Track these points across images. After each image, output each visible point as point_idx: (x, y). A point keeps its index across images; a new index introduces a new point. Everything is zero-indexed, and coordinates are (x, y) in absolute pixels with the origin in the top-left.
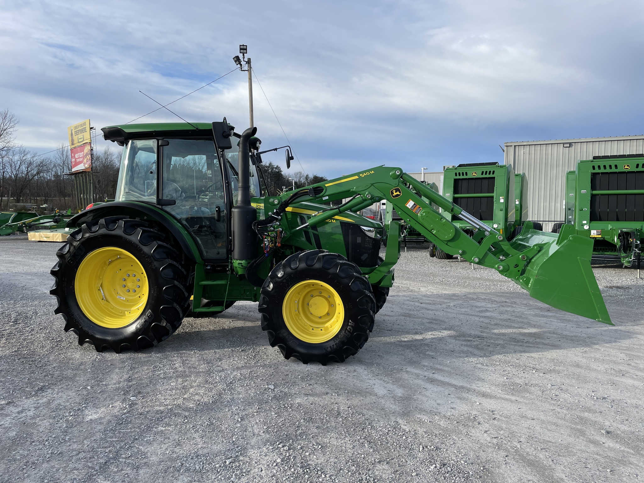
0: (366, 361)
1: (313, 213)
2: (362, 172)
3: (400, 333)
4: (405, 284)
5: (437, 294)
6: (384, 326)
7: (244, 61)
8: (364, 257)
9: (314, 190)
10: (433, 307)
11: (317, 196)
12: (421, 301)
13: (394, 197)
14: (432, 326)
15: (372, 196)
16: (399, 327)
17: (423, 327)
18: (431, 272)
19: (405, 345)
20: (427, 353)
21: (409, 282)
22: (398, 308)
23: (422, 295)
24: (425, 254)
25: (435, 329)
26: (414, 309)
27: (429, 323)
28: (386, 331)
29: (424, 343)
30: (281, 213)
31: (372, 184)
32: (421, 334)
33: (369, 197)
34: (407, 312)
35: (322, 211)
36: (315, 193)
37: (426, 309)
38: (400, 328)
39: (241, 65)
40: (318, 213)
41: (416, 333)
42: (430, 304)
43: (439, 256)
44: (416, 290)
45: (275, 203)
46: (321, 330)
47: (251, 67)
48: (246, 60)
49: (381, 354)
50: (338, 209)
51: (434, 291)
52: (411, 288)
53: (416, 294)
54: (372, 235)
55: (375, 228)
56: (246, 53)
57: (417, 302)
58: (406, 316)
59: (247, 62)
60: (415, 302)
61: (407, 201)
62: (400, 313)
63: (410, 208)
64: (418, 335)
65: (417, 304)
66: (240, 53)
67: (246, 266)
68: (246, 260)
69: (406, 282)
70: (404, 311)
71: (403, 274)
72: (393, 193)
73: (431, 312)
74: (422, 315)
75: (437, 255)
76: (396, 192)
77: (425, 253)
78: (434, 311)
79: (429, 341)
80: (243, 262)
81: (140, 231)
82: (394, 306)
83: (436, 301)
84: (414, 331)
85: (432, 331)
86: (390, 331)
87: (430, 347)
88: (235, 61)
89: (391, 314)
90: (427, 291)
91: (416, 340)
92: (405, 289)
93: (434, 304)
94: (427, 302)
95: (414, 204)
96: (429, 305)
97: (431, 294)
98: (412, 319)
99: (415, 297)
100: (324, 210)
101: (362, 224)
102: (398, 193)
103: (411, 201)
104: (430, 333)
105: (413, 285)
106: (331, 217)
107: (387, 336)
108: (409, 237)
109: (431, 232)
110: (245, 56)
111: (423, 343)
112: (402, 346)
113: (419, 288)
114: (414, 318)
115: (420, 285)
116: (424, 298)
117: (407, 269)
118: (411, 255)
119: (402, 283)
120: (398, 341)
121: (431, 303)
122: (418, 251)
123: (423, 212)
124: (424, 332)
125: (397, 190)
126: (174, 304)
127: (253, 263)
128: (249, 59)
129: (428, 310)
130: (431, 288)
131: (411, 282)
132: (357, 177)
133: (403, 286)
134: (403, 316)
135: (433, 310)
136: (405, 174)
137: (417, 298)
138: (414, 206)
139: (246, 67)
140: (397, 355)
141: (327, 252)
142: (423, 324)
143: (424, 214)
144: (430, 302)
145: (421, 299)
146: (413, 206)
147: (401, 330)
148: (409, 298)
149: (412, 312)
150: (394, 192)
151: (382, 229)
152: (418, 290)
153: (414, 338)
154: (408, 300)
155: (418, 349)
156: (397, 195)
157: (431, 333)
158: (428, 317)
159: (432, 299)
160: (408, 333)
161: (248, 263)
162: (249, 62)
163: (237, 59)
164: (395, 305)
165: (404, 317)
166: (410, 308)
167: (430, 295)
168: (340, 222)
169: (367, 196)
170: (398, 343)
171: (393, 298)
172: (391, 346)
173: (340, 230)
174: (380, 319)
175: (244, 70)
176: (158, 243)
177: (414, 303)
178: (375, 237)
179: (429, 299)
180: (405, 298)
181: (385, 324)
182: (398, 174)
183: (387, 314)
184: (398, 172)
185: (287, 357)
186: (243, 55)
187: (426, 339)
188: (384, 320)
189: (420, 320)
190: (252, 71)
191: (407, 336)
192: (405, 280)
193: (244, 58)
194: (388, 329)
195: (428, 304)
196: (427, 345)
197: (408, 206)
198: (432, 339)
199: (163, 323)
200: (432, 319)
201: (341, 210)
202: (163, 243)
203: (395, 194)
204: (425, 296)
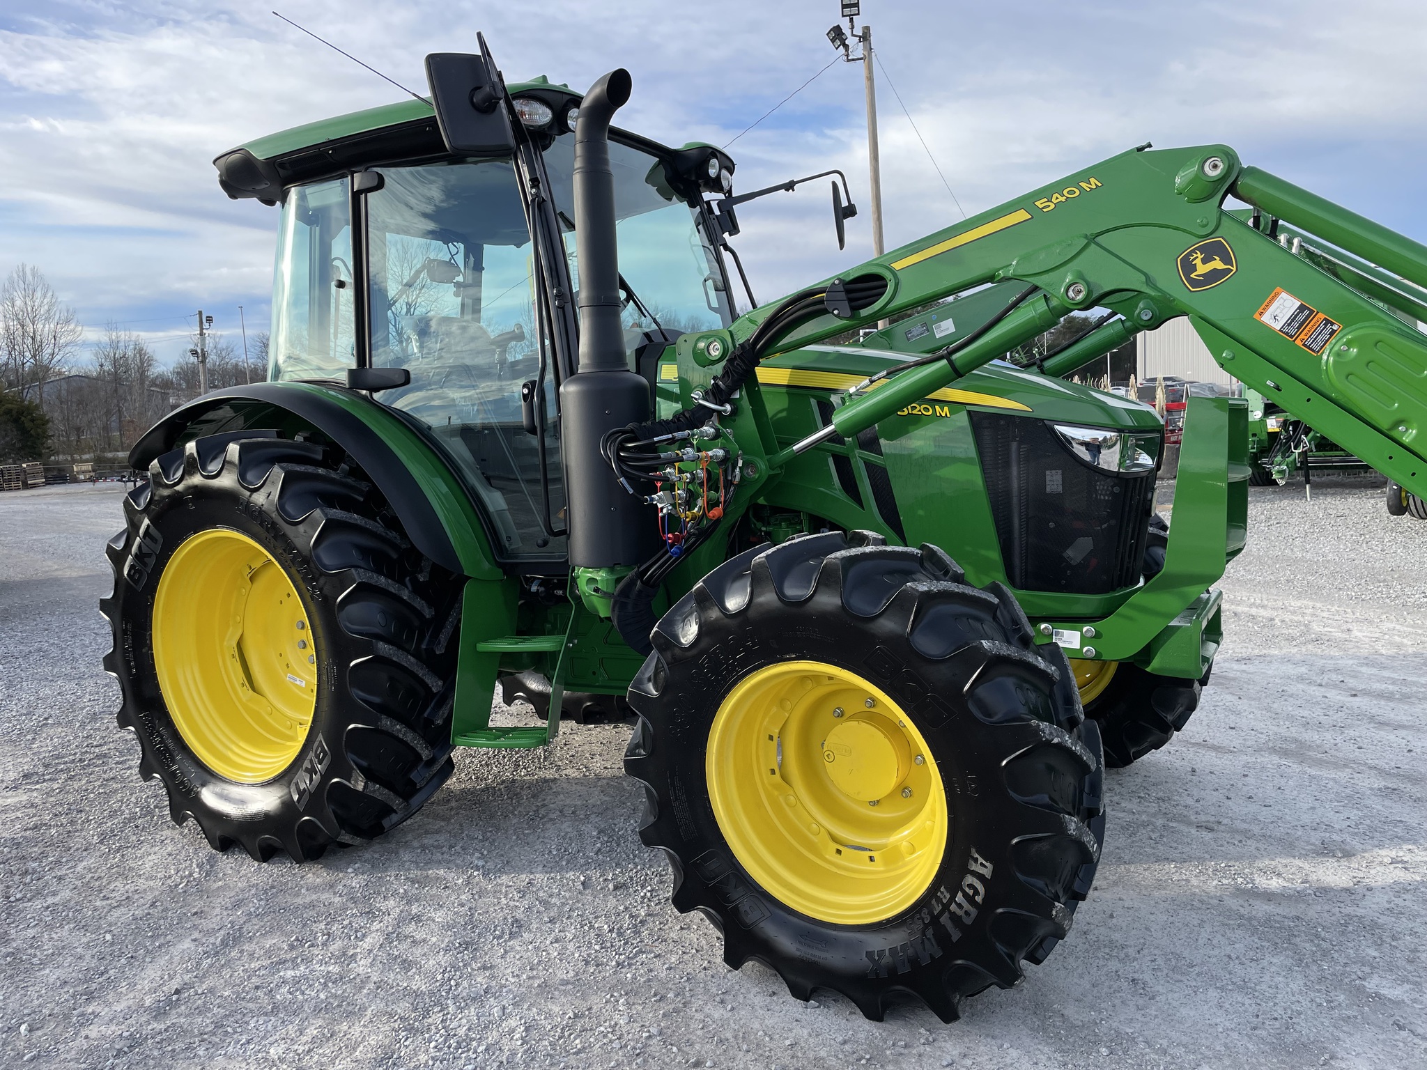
0: (1070, 1011)
1: (852, 385)
2: (1046, 192)
3: (1252, 844)
4: (1294, 613)
5: (1416, 655)
6: (1190, 801)
7: (853, 35)
8: (1078, 551)
9: (848, 291)
10: (1399, 712)
11: (864, 312)
12: (1352, 682)
13: (1195, 283)
14: (1400, 811)
15: (1089, 292)
16: (1253, 808)
17: (1355, 814)
18: (1391, 564)
19: (1268, 921)
20: (1371, 985)
21: (1311, 604)
22: (1258, 713)
23: (1358, 658)
24: (1374, 504)
25: (1409, 829)
26: (1323, 719)
27: (1385, 792)
28: (1193, 831)
29: (1360, 912)
30: (733, 391)
31: (1092, 239)
32: (1348, 854)
33: (1080, 297)
34: (1294, 732)
35: (884, 373)
36: (850, 300)
37: (1372, 719)
38: (1256, 819)
39: (846, 47)
40: (872, 382)
41: (1326, 850)
42: (1389, 697)
43: (1421, 511)
44: (1337, 635)
45: (713, 353)
46: (872, 859)
47: (871, 49)
48: (858, 31)
49: (1147, 976)
50: (944, 362)
51: (1405, 641)
52: (1316, 627)
53: (1334, 652)
54: (1110, 460)
55: (1119, 431)
56: (858, 14)
57: (1335, 686)
58: (1285, 753)
59: (860, 37)
60: (1327, 685)
61: (1264, 298)
62: (1263, 738)
63: (1277, 326)
64: (1331, 863)
65: (1335, 696)
66: (843, 16)
67: (610, 590)
68: (611, 570)
69: (1299, 604)
70: (1283, 731)
71: (1293, 572)
72: (1194, 268)
73: (1392, 737)
74: (1349, 751)
75: (1413, 508)
76: (1204, 261)
77: (1372, 501)
78: (1403, 733)
79: (1382, 900)
80: (601, 575)
81: (278, 474)
82: (1243, 705)
83: (1414, 683)
84: (1315, 838)
85: (1397, 840)
86: (1212, 830)
87: (1386, 948)
88: (833, 41)
89: (1222, 738)
90: (1378, 639)
91: (1323, 892)
92: (1295, 632)
93: (1405, 698)
94: (1377, 686)
95: (1302, 308)
96: (1383, 703)
97: (1392, 652)
98: (1313, 772)
99: (1330, 664)
100: (895, 369)
101: (1059, 417)
102: (1217, 264)
103: (1284, 295)
104: (1387, 854)
105: (1325, 614)
106: (920, 394)
107: (1190, 859)
108: (1321, 453)
109: (1394, 434)
110: (855, 24)
111: (1350, 910)
112: (1251, 925)
113: (1345, 627)
114: (1320, 763)
115: (1350, 615)
116: (1364, 669)
117: (1309, 556)
118: (1325, 509)
119: (1284, 608)
120: (1240, 892)
121: (1392, 693)
122: (1350, 494)
123: (1349, 344)
124: (1358, 846)
125: (1210, 252)
126: (380, 720)
127: (632, 583)
128: (867, 30)
129: (1382, 724)
130: (1391, 626)
131: (1318, 605)
132: (1022, 215)
133: (1288, 617)
134: (1273, 750)
135: (1403, 727)
136: (1252, 171)
137: (1337, 670)
138: (1301, 317)
139: (857, 49)
140: (1222, 989)
141: (876, 542)
142: (1354, 799)
143: (1354, 351)
144: (1391, 688)
145: (1355, 676)
146: (1293, 318)
147: (1256, 829)
148: (1303, 670)
149: (1311, 736)
150: (1198, 262)
151: (1158, 431)
152: (1344, 636)
153: (1313, 877)
154: (1301, 678)
155: (1325, 954)
156: (1214, 275)
157: (1393, 854)
158: (1381, 763)
159: (1395, 676)
160: (1288, 846)
161: (618, 581)
162: (865, 37)
163: (837, 35)
164: (1251, 699)
165: (1276, 759)
166: (1305, 713)
167: (1388, 657)
168: (969, 412)
169: (1071, 294)
170: (1233, 903)
171: (1244, 667)
172: (1202, 923)
173: (967, 447)
174: (1178, 763)
175: (853, 60)
176: (326, 515)
177: (1322, 689)
178: (1120, 465)
179: (1386, 674)
180: (1292, 670)
181: (1195, 792)
182: (1213, 173)
183: (1210, 741)
184: (1215, 166)
185: (734, 958)
186: (851, 20)
187: (1370, 889)
188: (1193, 770)
189: (1343, 775)
190: (874, 59)
191: (1280, 862)
192: (1299, 598)
193: (852, 28)
194: (1202, 818)
195: (1381, 695)
196: (1371, 928)
197: (1266, 318)
198: (1401, 889)
199: (356, 781)
200: (1397, 773)
201: (957, 364)
202: (350, 515)
203: (1202, 269)
204: (1368, 661)
